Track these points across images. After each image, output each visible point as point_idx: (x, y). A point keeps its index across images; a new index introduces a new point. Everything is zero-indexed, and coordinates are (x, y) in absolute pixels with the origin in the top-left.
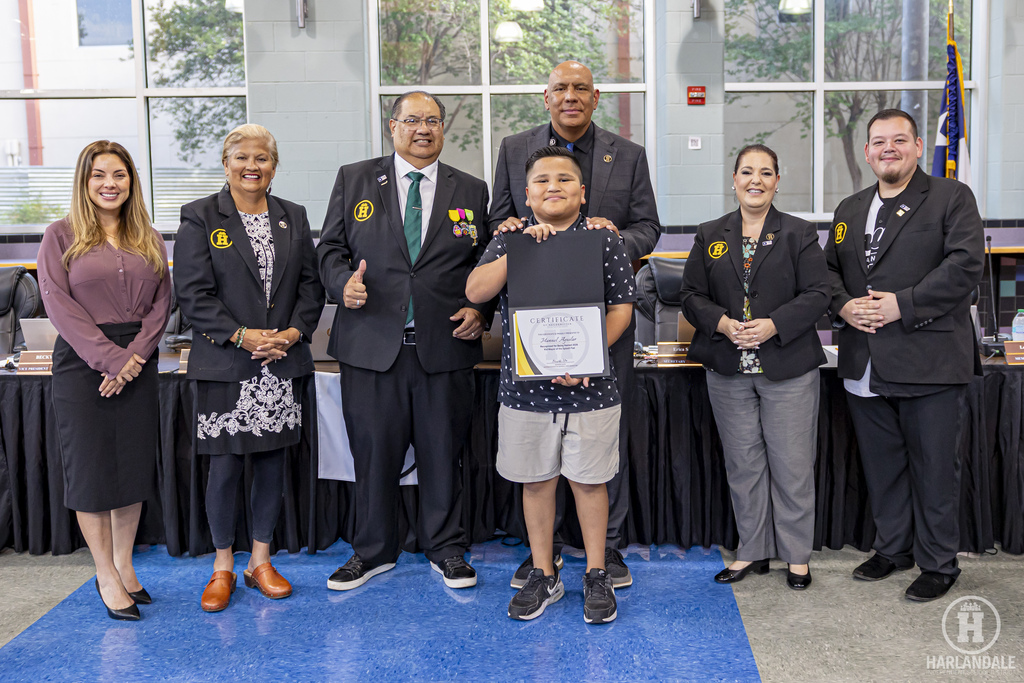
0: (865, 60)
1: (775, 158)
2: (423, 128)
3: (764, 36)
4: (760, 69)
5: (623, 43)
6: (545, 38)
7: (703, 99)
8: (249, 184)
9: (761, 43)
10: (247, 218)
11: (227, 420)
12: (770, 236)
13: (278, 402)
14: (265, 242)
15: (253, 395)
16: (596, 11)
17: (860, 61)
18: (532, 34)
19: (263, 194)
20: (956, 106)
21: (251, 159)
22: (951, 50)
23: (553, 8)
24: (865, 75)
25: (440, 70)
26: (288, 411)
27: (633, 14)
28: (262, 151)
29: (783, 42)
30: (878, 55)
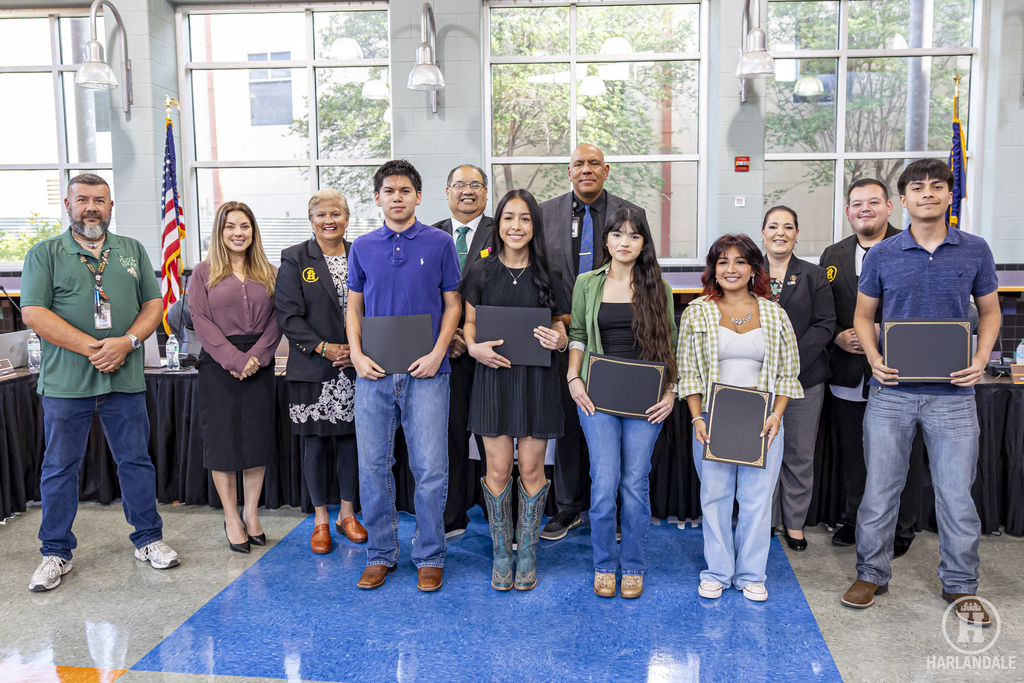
0: (865, 132)
1: (795, 215)
2: (467, 190)
3: (783, 113)
4: (778, 140)
5: (666, 121)
6: (607, 116)
7: (747, 167)
8: (328, 235)
9: (781, 119)
10: (329, 259)
11: (312, 410)
12: (794, 277)
13: (350, 399)
14: (342, 278)
15: (331, 392)
16: (646, 95)
17: (861, 133)
18: (596, 113)
19: (339, 241)
20: (959, 172)
21: (328, 215)
22: (956, 127)
23: (613, 92)
24: (865, 145)
25: (522, 143)
27: (677, 96)
28: (337, 209)
29: (798, 117)
30: (877, 128)
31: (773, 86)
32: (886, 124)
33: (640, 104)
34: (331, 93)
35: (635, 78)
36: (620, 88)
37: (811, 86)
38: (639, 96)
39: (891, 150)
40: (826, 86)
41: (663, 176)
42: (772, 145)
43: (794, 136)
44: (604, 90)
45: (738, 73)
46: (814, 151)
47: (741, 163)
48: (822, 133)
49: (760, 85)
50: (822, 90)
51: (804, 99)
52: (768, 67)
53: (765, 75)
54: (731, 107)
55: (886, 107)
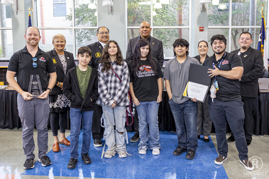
0: (239, 20)
3: (215, 14)
4: (214, 22)
5: (180, 16)
6: (162, 15)
7: (203, 30)
9: (214, 16)
10: (60, 56)
11: (54, 104)
13: (66, 100)
14: (64, 62)
15: (61, 98)
16: (174, 9)
17: (238, 21)
18: (159, 14)
19: (63, 50)
20: (264, 32)
21: (60, 42)
22: (263, 19)
23: (164, 8)
24: (239, 24)
25: (137, 23)
26: (69, 102)
27: (183, 9)
28: (62, 40)
29: (219, 16)
30: (242, 19)
31: (212, 6)
32: (245, 18)
33: (172, 11)
34: (79, 7)
35: (171, 4)
36: (166, 7)
37: (223, 7)
38: (172, 9)
39: (246, 26)
40: (227, 7)
41: (179, 33)
42: (212, 24)
43: (218, 21)
44: (161, 7)
45: (200, 2)
46: (224, 26)
47: (201, 29)
48: (226, 20)
49: (207, 6)
50: (226, 7)
51: (221, 10)
52: (209, 1)
53: (208, 3)
54: (198, 12)
55: (245, 13)
